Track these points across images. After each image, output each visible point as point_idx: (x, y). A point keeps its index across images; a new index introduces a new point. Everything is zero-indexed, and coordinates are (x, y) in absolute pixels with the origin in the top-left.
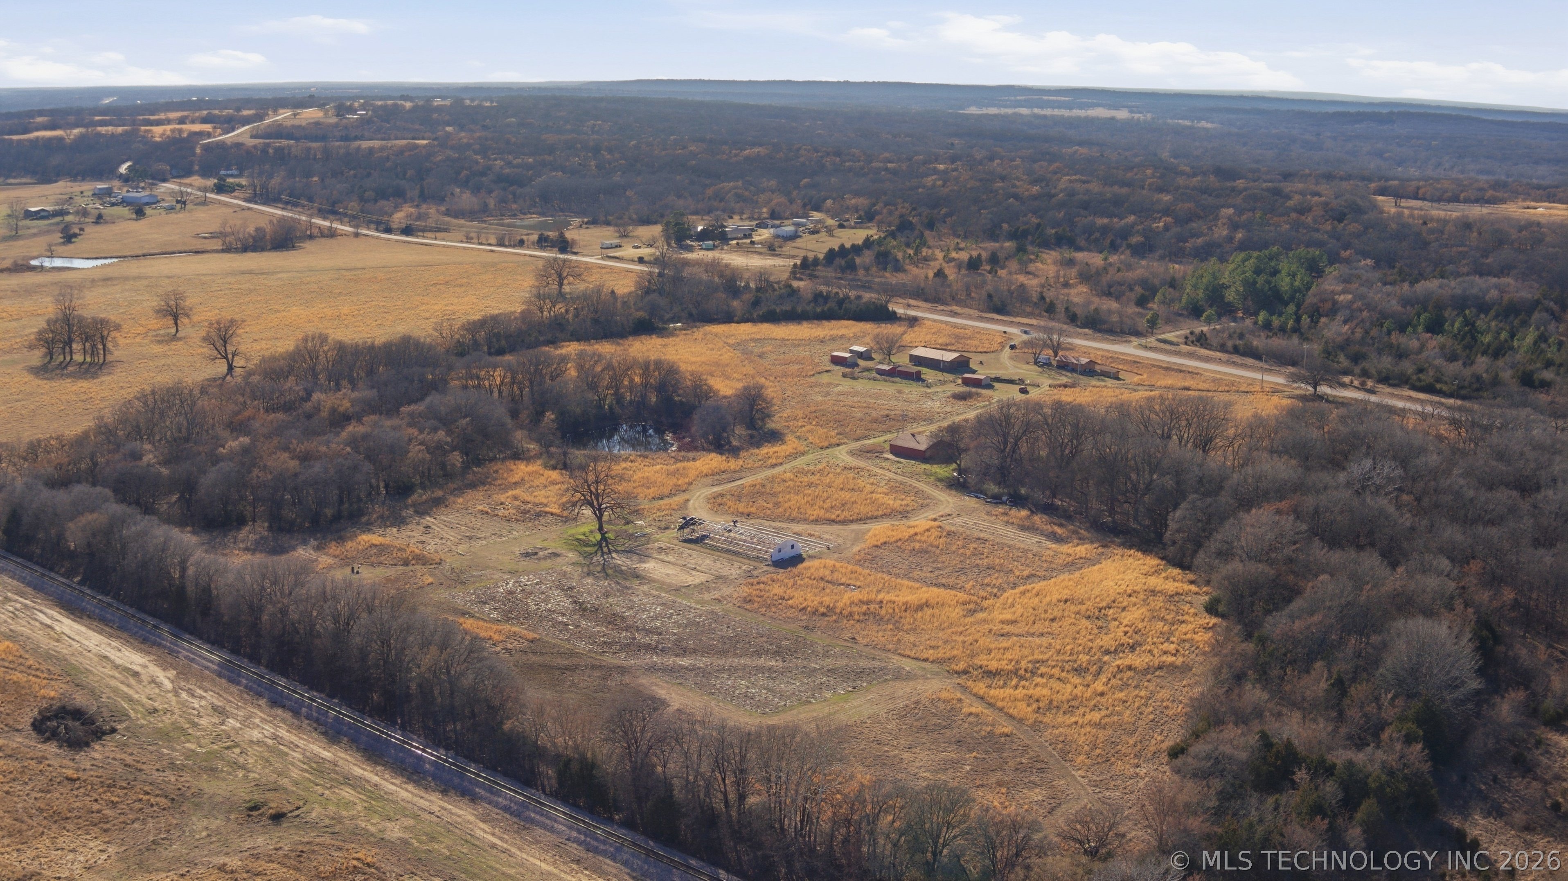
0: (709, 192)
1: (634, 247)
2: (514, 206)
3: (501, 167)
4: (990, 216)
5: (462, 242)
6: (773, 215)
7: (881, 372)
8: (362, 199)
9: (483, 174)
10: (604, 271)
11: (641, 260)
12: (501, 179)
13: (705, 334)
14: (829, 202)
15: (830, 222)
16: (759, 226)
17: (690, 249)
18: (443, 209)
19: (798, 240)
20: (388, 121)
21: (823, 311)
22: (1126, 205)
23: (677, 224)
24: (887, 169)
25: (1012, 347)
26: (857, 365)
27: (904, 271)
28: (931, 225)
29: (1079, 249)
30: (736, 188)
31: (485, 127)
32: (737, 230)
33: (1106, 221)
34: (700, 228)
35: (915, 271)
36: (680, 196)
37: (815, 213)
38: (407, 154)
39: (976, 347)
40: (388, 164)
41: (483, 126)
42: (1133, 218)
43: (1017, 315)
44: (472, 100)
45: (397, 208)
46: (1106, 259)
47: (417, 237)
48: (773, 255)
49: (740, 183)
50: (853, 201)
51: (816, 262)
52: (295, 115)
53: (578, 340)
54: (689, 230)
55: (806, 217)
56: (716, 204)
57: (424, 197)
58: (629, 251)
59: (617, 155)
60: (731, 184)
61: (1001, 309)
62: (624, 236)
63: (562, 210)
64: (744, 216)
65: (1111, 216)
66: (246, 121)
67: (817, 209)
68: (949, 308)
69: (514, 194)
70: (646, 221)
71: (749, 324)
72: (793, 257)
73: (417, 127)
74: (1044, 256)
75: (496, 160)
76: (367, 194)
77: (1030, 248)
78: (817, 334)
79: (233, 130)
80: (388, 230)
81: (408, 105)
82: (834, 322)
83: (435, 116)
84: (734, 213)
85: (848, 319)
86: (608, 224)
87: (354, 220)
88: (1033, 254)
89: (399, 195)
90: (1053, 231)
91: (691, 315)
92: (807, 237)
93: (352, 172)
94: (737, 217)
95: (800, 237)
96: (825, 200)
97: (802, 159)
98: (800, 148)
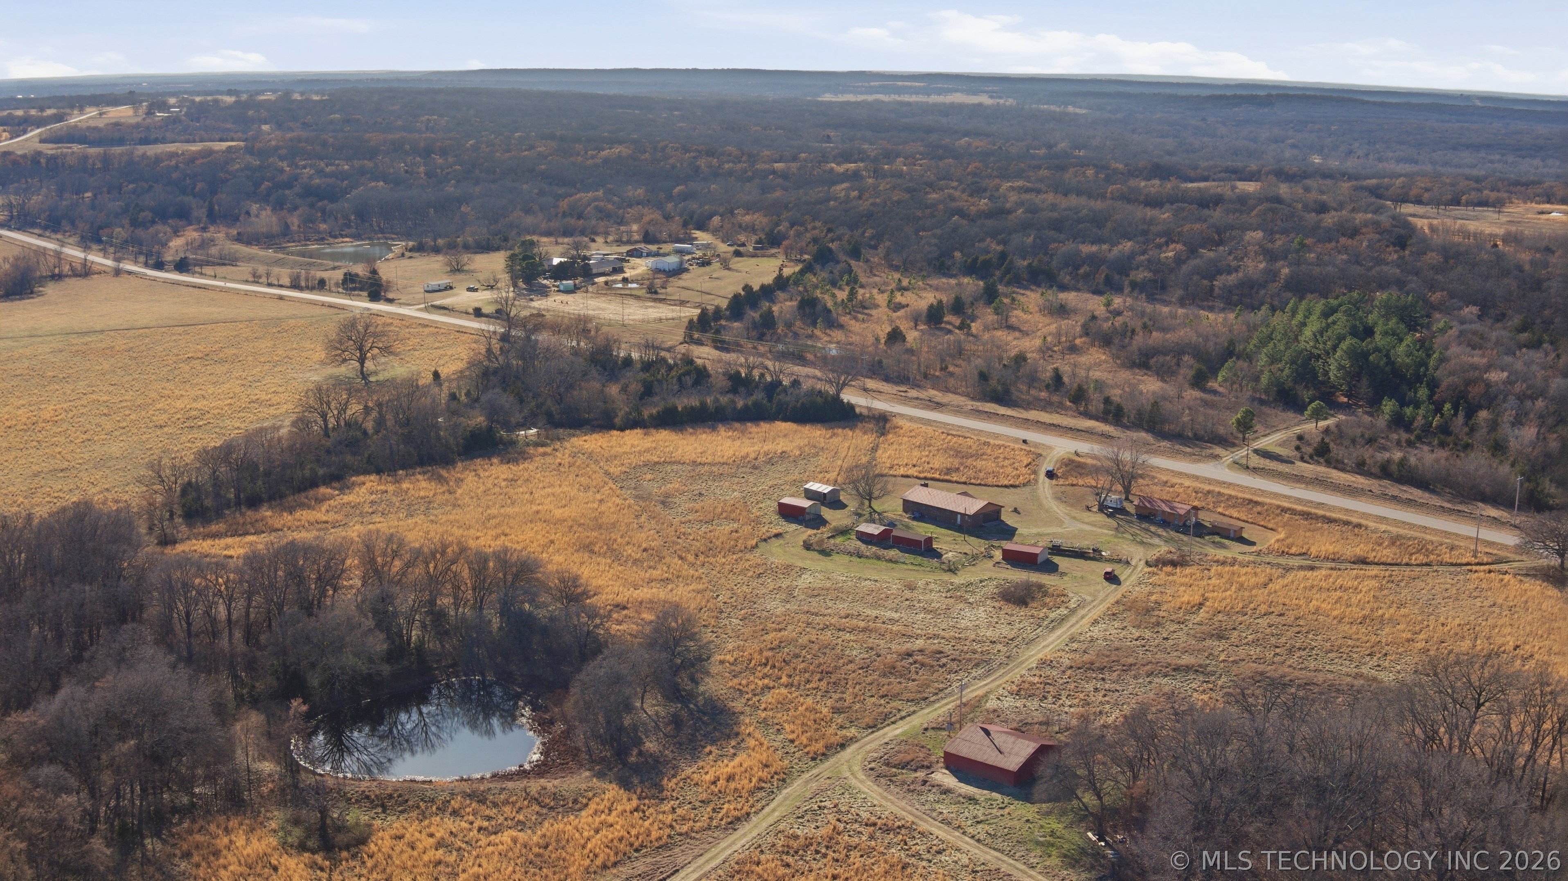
0: (564, 204)
1: (470, 289)
2: (323, 226)
3: (311, 177)
4: (934, 241)
5: (247, 282)
6: (648, 239)
7: (866, 538)
8: (135, 223)
9: (289, 185)
10: (427, 330)
11: (478, 313)
12: (311, 193)
13: (574, 455)
14: (716, 220)
15: (723, 248)
16: (633, 254)
17: (543, 292)
18: (234, 232)
19: (685, 276)
20: (198, 120)
21: (746, 407)
22: (1109, 224)
23: (525, 258)
24: (774, 172)
25: (1050, 475)
26: (822, 522)
27: (841, 327)
28: (855, 253)
29: (1063, 288)
30: (596, 199)
31: (305, 125)
32: (603, 261)
33: (1094, 248)
34: (556, 261)
35: (855, 326)
36: (528, 211)
37: (698, 234)
38: (198, 162)
39: (996, 475)
40: (175, 175)
41: (304, 124)
42: (1129, 244)
43: (1028, 406)
44: (302, 94)
45: (176, 233)
46: (1108, 304)
47: (193, 273)
48: (655, 300)
49: (600, 193)
50: (748, 218)
51: (718, 313)
52: (101, 114)
53: (379, 471)
54: (541, 264)
55: (691, 240)
56: (572, 221)
57: (213, 217)
58: (462, 298)
59: (450, 160)
60: (590, 195)
61: (1003, 397)
62: (457, 270)
63: (382, 231)
64: (610, 238)
65: (1099, 241)
66: (39, 122)
67: (701, 227)
68: (923, 394)
69: (323, 211)
70: (485, 247)
71: (638, 432)
72: (683, 303)
73: (228, 126)
74: (1022, 299)
75: (305, 167)
76: (143, 214)
77: (1001, 288)
78: (744, 451)
79: (25, 132)
80: (159, 266)
81: (230, 99)
82: (764, 426)
83: (251, 113)
84: (597, 234)
85: (785, 420)
86: (437, 250)
87: (121, 250)
88: (1006, 296)
89: (184, 215)
90: (1026, 263)
91: (549, 415)
92: (695, 270)
93: (131, 186)
94: (600, 240)
95: (686, 270)
96: (710, 217)
97: (671, 161)
98: (666, 146)
